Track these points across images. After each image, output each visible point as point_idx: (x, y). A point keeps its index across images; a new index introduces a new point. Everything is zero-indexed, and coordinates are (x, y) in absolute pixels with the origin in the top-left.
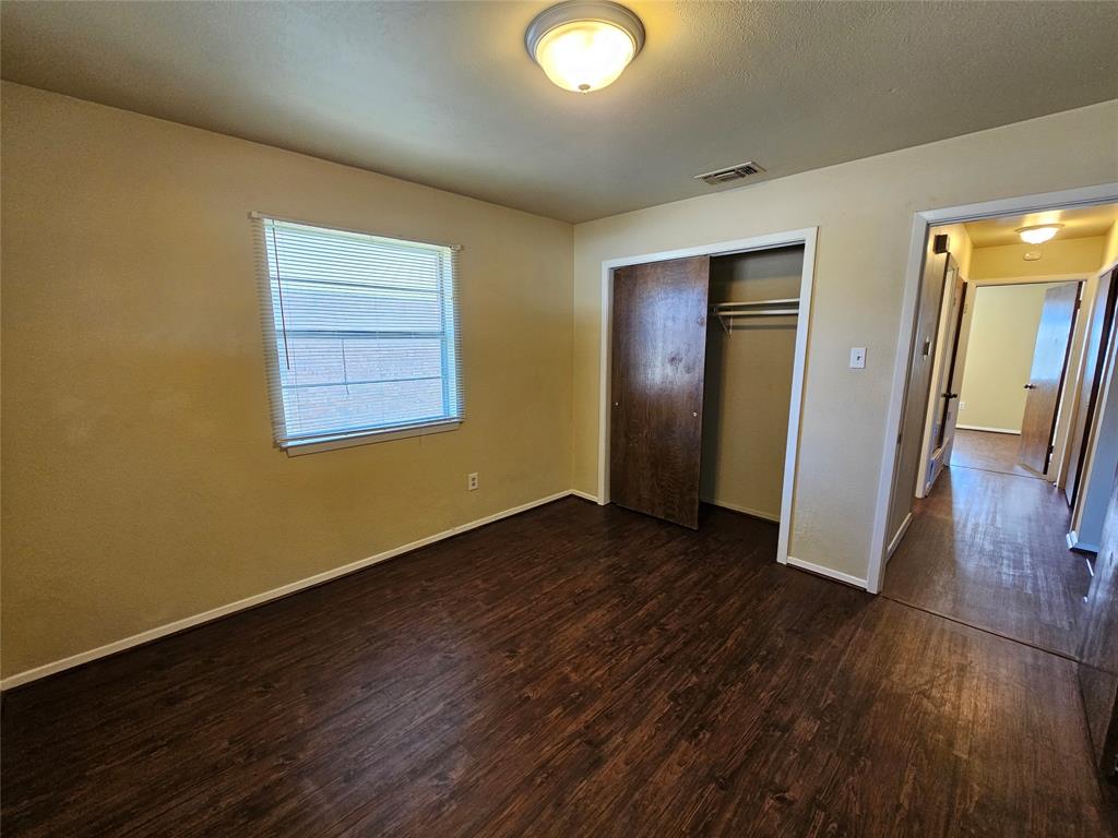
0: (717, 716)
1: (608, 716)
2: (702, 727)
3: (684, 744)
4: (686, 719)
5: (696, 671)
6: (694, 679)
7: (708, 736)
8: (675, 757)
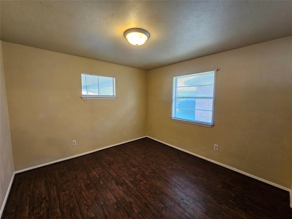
0: (121, 212)
1: (128, 187)
2: (118, 207)
3: (115, 201)
4: (122, 204)
5: (139, 213)
6: (136, 211)
7: (115, 207)
8: (113, 198)
